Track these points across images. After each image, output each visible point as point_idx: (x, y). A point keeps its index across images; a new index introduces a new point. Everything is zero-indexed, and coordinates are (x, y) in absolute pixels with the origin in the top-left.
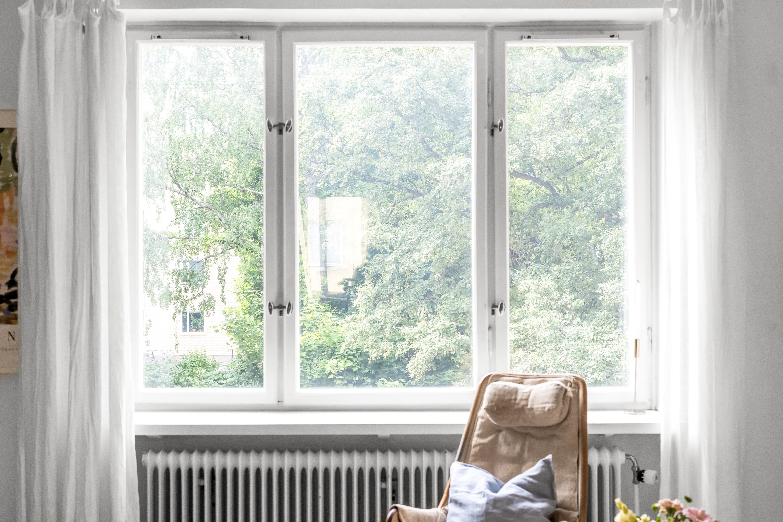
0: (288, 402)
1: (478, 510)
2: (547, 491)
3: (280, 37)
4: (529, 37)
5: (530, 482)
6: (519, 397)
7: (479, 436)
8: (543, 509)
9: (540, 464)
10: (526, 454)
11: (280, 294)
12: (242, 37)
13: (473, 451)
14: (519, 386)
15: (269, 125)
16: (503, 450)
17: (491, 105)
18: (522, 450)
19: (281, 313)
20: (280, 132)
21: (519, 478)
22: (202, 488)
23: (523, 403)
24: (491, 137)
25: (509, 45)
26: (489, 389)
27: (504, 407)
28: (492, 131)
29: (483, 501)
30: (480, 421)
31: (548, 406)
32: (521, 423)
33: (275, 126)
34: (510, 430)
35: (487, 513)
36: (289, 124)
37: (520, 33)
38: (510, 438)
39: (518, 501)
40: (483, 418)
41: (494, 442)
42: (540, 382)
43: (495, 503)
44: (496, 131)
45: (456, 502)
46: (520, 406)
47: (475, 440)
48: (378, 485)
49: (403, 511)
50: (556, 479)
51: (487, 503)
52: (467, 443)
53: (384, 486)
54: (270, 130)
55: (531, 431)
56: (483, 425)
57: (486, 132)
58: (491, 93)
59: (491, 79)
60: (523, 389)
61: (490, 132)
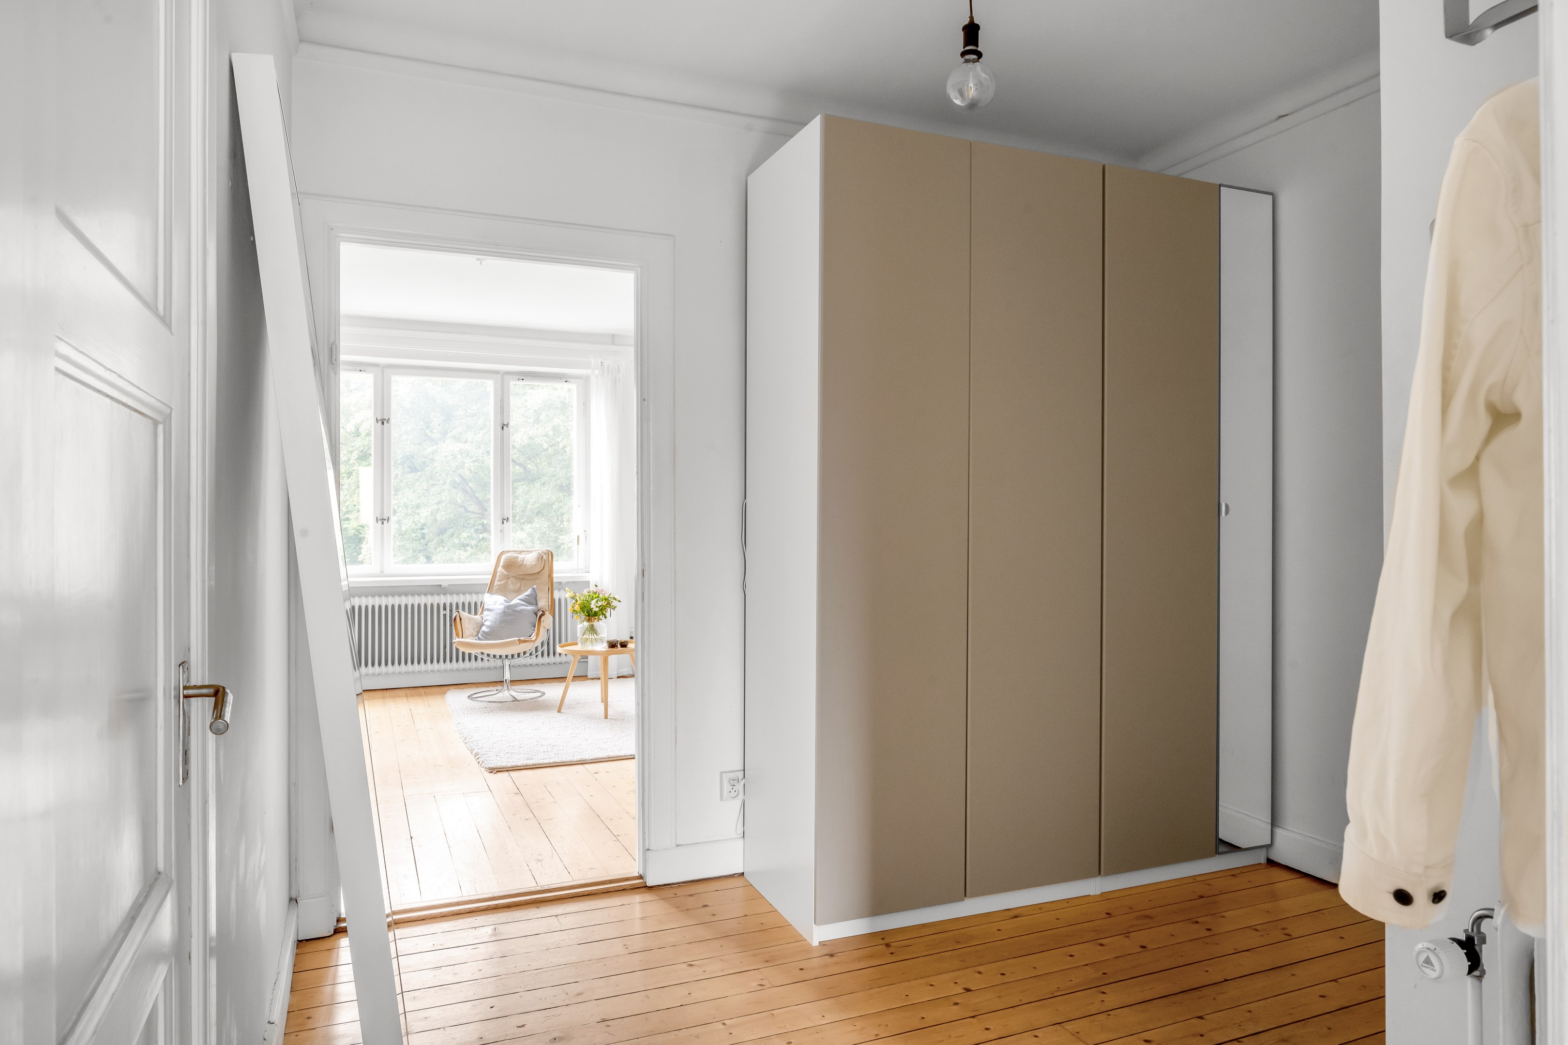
0: (387, 572)
1: (499, 611)
2: (534, 602)
3: (383, 372)
4: (523, 379)
5: (525, 598)
6: (519, 560)
7: (498, 581)
8: (532, 609)
9: (530, 590)
10: (523, 588)
11: (382, 512)
12: (361, 370)
13: (495, 588)
14: (519, 555)
15: (377, 419)
16: (511, 587)
17: (502, 414)
18: (521, 586)
19: (383, 523)
20: (383, 424)
21: (520, 597)
23: (521, 563)
24: (502, 431)
25: (512, 383)
26: (503, 557)
27: (511, 565)
28: (503, 427)
29: (502, 607)
31: (534, 563)
32: (520, 573)
33: (380, 420)
34: (514, 576)
35: (504, 612)
36: (388, 420)
37: (519, 377)
38: (514, 581)
39: (519, 606)
40: (500, 572)
41: (506, 584)
42: (529, 553)
43: (508, 607)
44: (505, 427)
45: (489, 610)
46: (519, 564)
47: (496, 583)
48: (442, 612)
49: (462, 615)
50: (537, 598)
51: (504, 608)
52: (492, 585)
53: (444, 612)
54: (377, 422)
55: (524, 577)
56: (500, 575)
57: (500, 428)
58: (502, 408)
59: (502, 400)
60: (521, 556)
61: (501, 428)
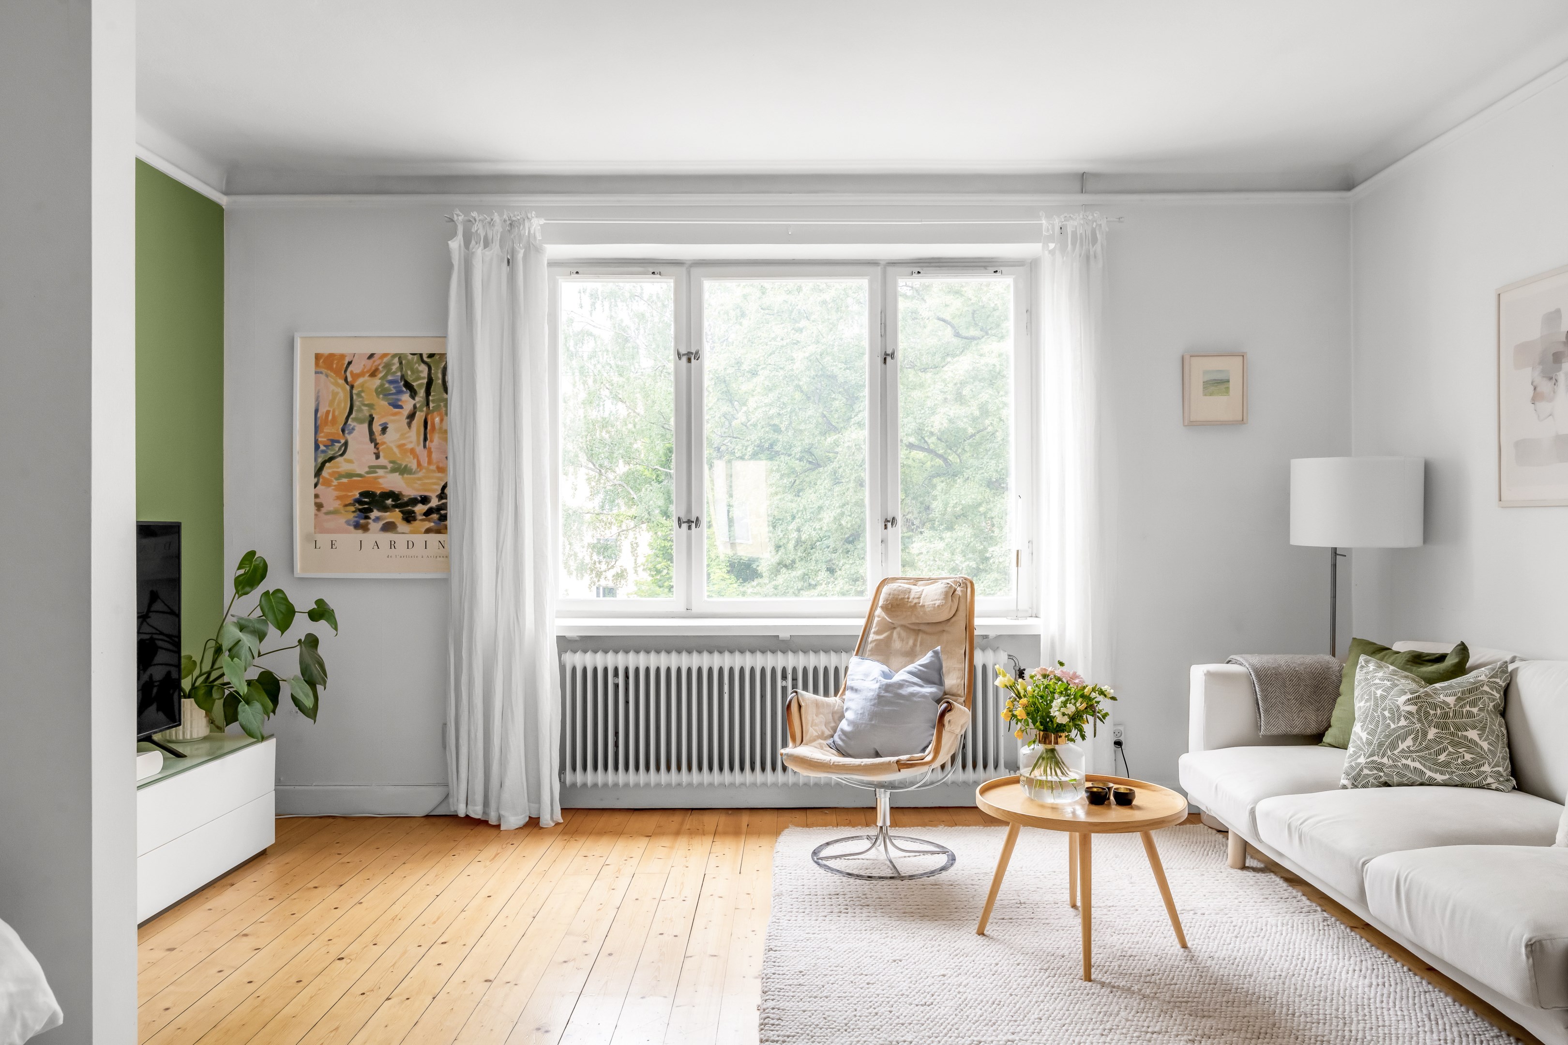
0: (695, 609)
1: (871, 694)
2: (936, 678)
3: (689, 273)
4: (919, 272)
5: (920, 670)
6: (912, 597)
7: (875, 633)
8: (931, 693)
9: (930, 654)
10: (918, 648)
11: (689, 510)
12: (653, 273)
13: (869, 647)
14: (913, 587)
15: (679, 354)
16: (897, 645)
17: (883, 335)
18: (915, 645)
19: (690, 528)
20: (689, 360)
21: (911, 667)
22: (616, 686)
23: (916, 601)
24: (883, 365)
25: (901, 282)
26: (885, 590)
27: (898, 605)
28: (885, 359)
29: (877, 686)
30: (876, 619)
31: (938, 603)
32: (914, 620)
33: (684, 355)
34: (903, 627)
35: (879, 697)
36: (697, 353)
37: (909, 270)
38: (904, 634)
39: (908, 686)
40: (879, 616)
41: (889, 639)
42: (932, 583)
43: (887, 688)
44: (889, 359)
45: (852, 689)
46: (912, 604)
47: (872, 637)
49: (802, 695)
50: (944, 669)
51: (880, 688)
52: (864, 641)
54: (680, 358)
55: (923, 628)
56: (879, 623)
57: (879, 360)
58: (884, 325)
59: (883, 312)
60: (915, 589)
61: (883, 360)
